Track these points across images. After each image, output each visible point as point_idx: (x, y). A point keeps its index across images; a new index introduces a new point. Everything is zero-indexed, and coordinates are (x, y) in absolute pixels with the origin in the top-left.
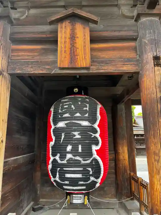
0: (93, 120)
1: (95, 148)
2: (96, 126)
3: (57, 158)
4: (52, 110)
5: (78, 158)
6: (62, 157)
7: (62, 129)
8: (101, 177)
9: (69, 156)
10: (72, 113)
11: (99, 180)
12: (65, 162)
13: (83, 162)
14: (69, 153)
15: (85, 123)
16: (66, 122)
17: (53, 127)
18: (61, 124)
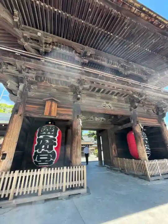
0: (55, 135)
1: (54, 147)
2: (56, 138)
3: (37, 151)
4: (38, 130)
5: (46, 151)
6: (39, 151)
7: (41, 139)
8: (55, 159)
9: (43, 150)
10: (47, 132)
11: (54, 160)
12: (41, 152)
13: (48, 152)
14: (43, 148)
15: (52, 137)
16: (44, 136)
17: (37, 138)
18: (41, 137)
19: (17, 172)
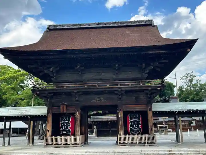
0: (69, 121)
1: (69, 127)
2: (70, 122)
4: (61, 118)
5: (65, 129)
6: (62, 129)
7: (62, 123)
9: (64, 129)
10: (64, 119)
11: (70, 134)
15: (67, 122)
18: (62, 122)
19: (53, 137)
